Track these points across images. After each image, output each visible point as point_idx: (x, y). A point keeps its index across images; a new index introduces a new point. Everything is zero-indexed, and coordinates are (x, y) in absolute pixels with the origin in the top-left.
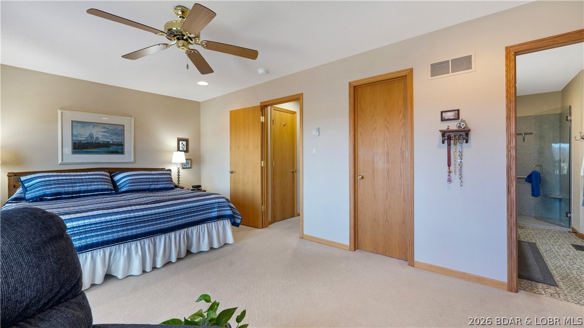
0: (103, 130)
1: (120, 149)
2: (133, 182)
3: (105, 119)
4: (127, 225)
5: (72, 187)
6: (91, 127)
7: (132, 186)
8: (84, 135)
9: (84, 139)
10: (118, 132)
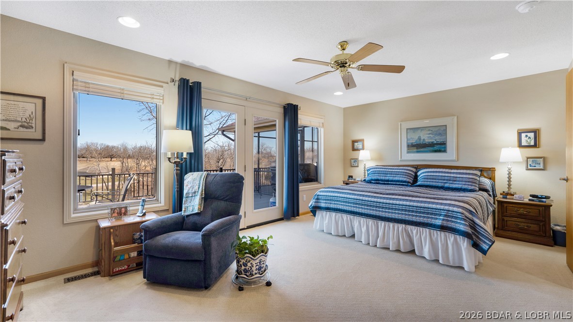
0: (429, 132)
1: (443, 148)
2: (426, 178)
3: (427, 123)
4: (356, 204)
5: (385, 176)
6: (419, 131)
7: (424, 181)
8: (415, 138)
9: (415, 141)
10: (441, 132)
